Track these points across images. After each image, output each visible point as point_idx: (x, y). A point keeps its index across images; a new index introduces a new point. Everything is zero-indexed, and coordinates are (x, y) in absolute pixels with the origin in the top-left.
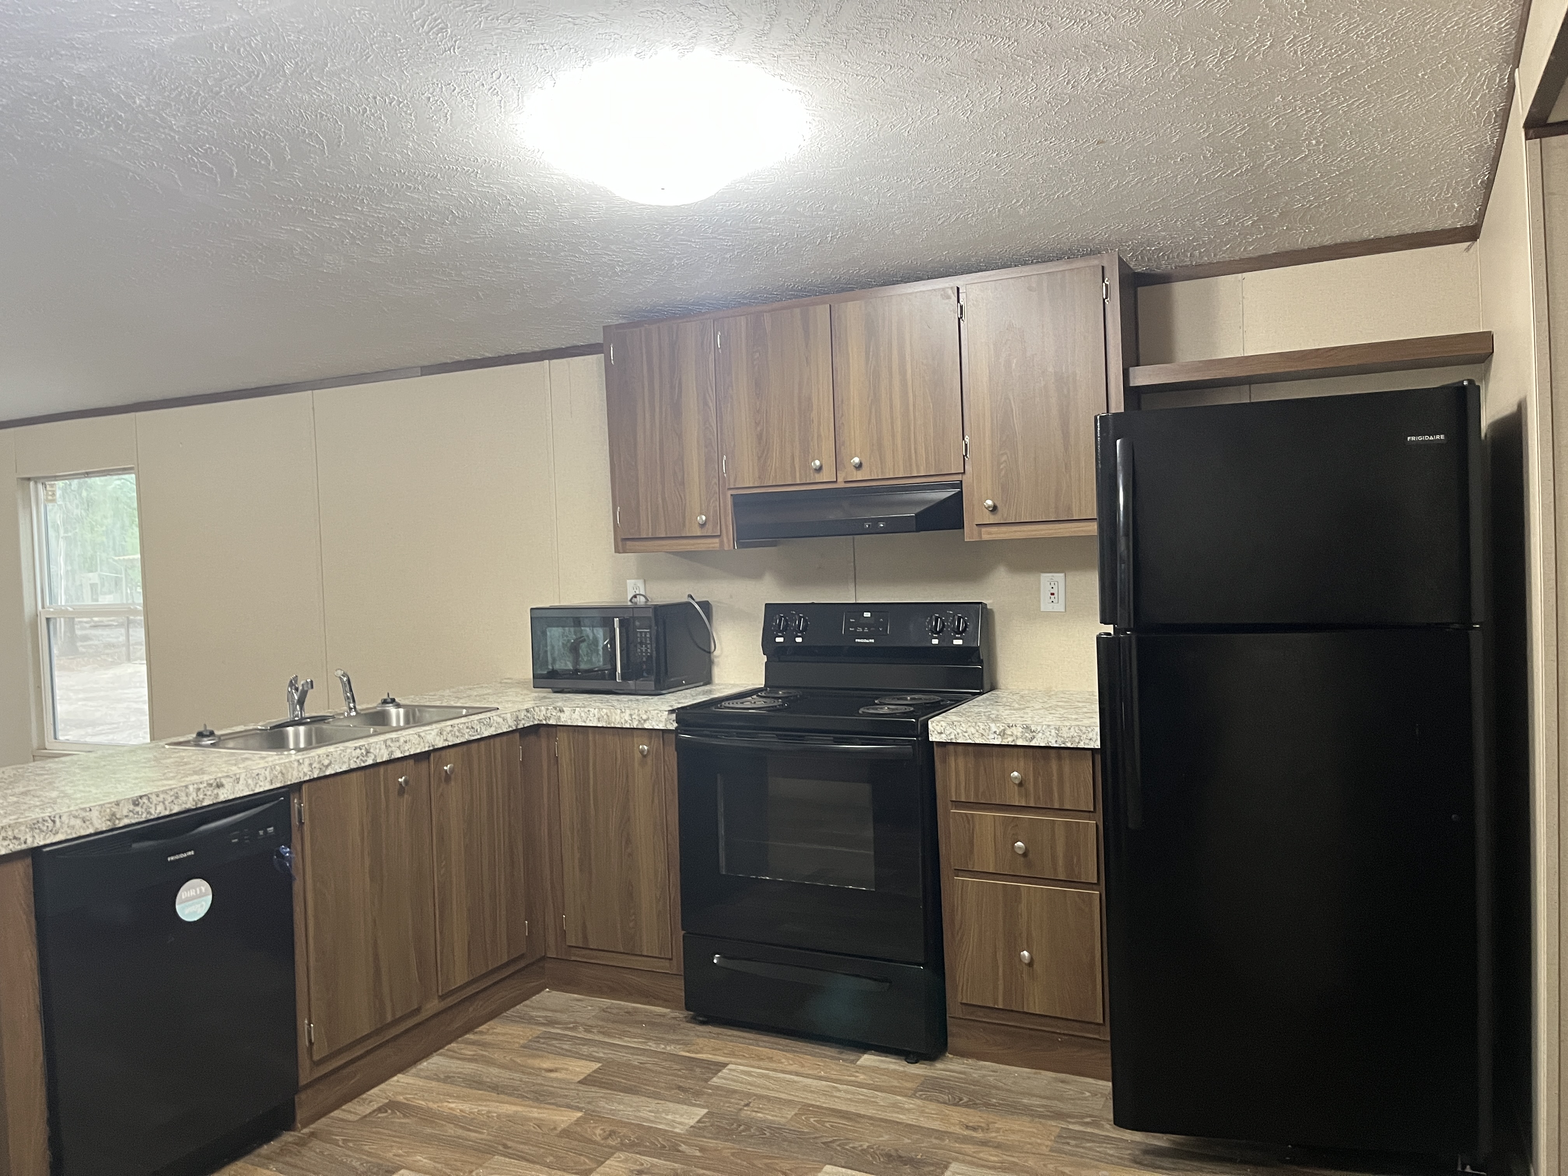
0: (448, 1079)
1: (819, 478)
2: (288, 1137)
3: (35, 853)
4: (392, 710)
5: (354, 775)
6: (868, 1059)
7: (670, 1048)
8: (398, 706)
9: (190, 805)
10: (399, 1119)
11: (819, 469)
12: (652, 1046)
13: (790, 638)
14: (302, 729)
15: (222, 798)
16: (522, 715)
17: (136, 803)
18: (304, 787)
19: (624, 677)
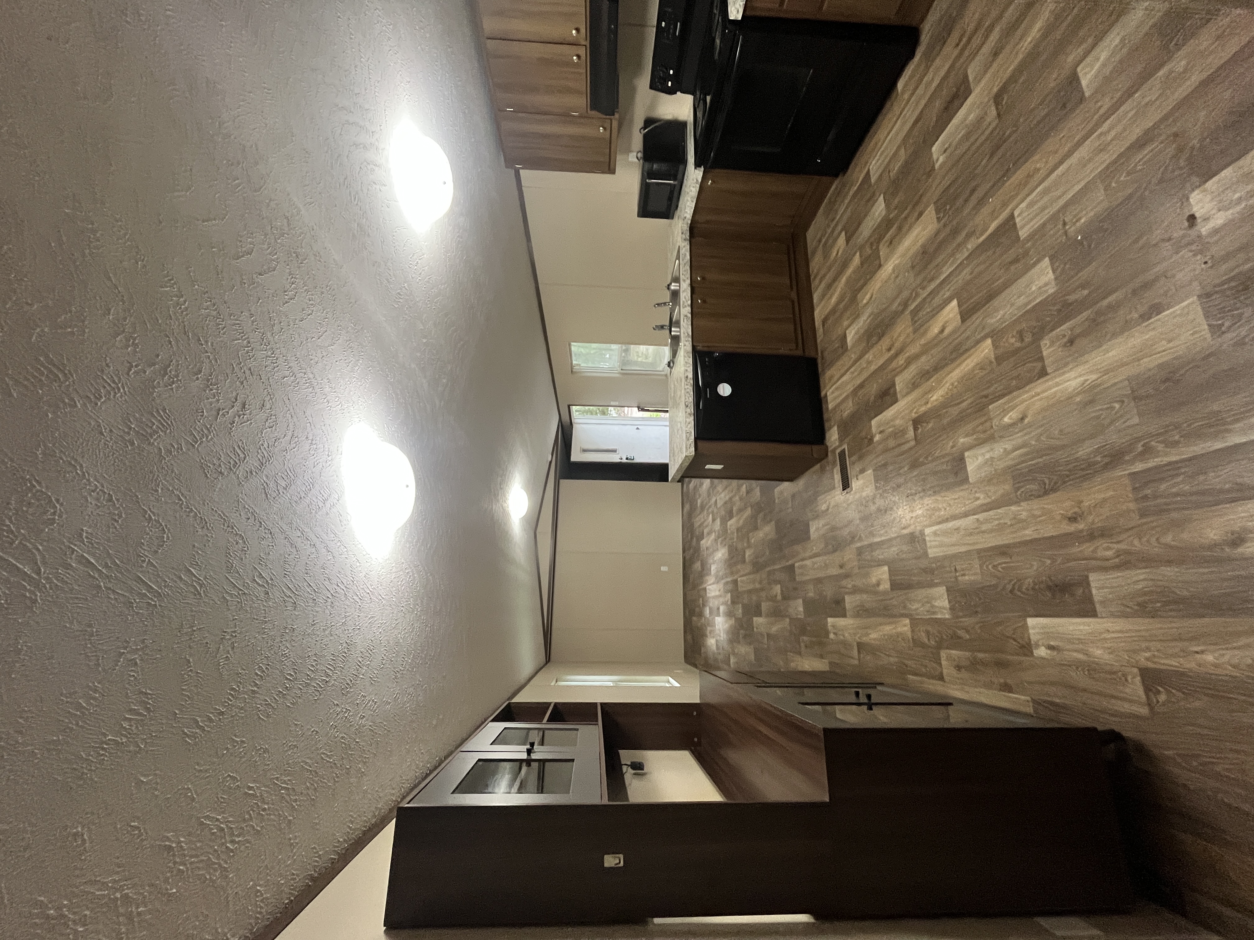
0: (823, 296)
1: (583, 57)
2: (819, 361)
3: (696, 439)
4: (672, 288)
5: (694, 323)
6: (900, 85)
7: (851, 193)
8: (671, 284)
9: (691, 388)
10: (830, 322)
11: (579, 57)
12: (846, 201)
13: (670, 78)
14: (673, 329)
15: (691, 376)
16: (684, 236)
17: (687, 406)
18: (695, 344)
19: (675, 180)
